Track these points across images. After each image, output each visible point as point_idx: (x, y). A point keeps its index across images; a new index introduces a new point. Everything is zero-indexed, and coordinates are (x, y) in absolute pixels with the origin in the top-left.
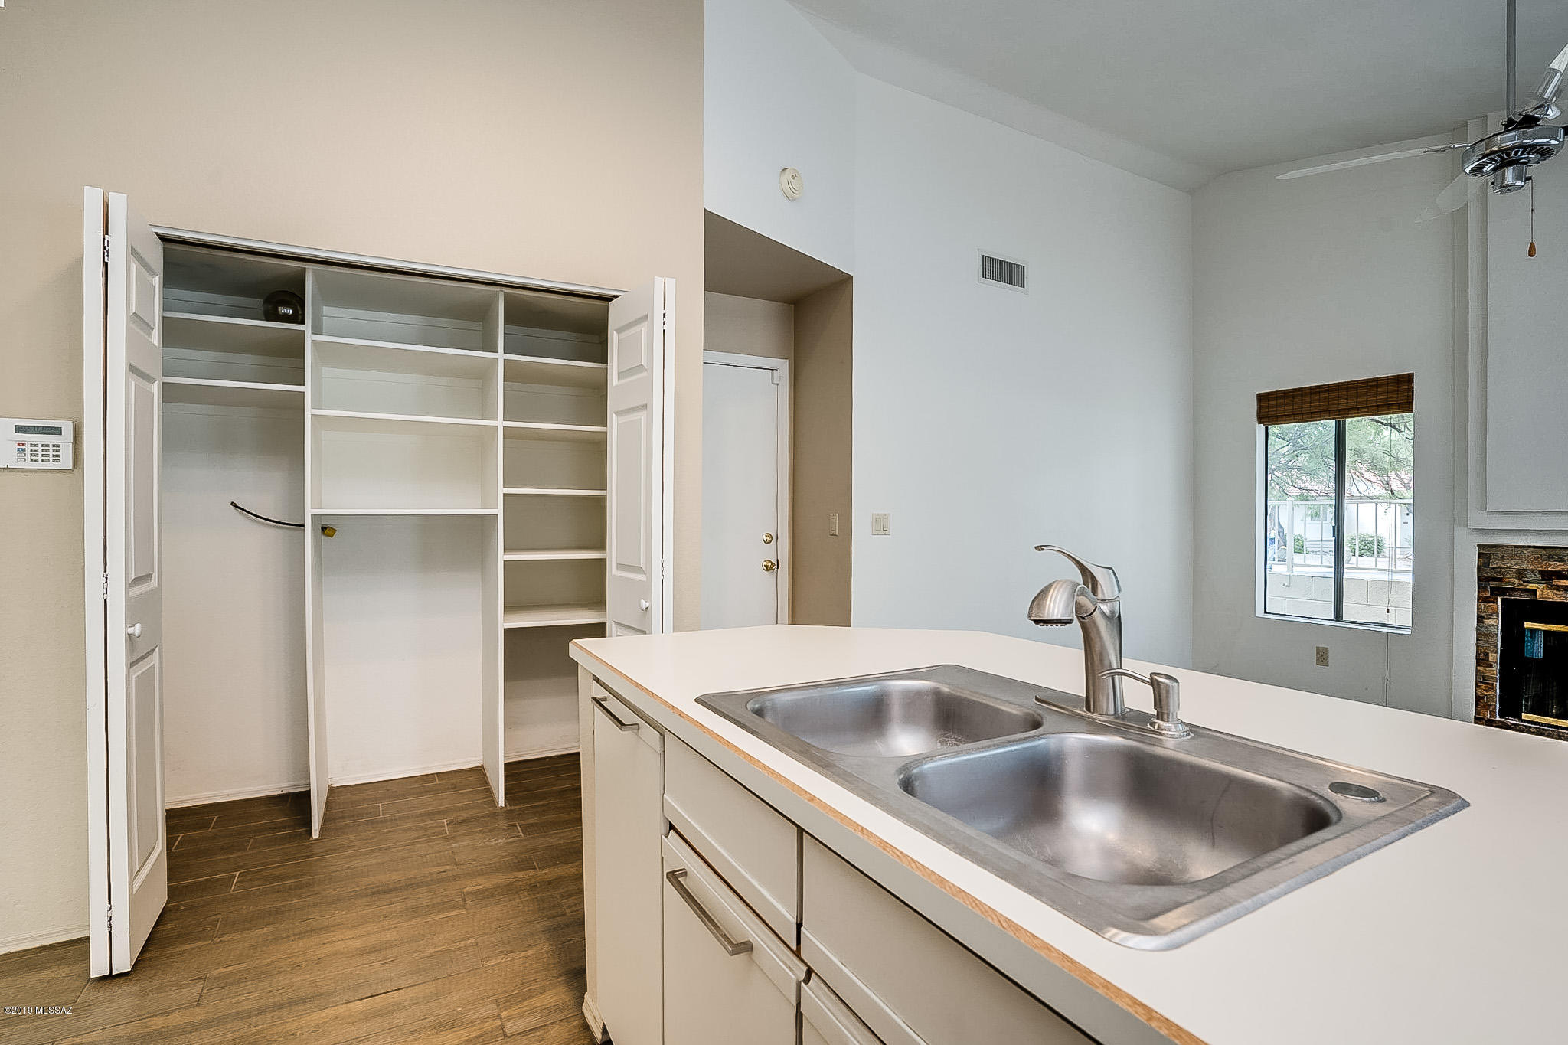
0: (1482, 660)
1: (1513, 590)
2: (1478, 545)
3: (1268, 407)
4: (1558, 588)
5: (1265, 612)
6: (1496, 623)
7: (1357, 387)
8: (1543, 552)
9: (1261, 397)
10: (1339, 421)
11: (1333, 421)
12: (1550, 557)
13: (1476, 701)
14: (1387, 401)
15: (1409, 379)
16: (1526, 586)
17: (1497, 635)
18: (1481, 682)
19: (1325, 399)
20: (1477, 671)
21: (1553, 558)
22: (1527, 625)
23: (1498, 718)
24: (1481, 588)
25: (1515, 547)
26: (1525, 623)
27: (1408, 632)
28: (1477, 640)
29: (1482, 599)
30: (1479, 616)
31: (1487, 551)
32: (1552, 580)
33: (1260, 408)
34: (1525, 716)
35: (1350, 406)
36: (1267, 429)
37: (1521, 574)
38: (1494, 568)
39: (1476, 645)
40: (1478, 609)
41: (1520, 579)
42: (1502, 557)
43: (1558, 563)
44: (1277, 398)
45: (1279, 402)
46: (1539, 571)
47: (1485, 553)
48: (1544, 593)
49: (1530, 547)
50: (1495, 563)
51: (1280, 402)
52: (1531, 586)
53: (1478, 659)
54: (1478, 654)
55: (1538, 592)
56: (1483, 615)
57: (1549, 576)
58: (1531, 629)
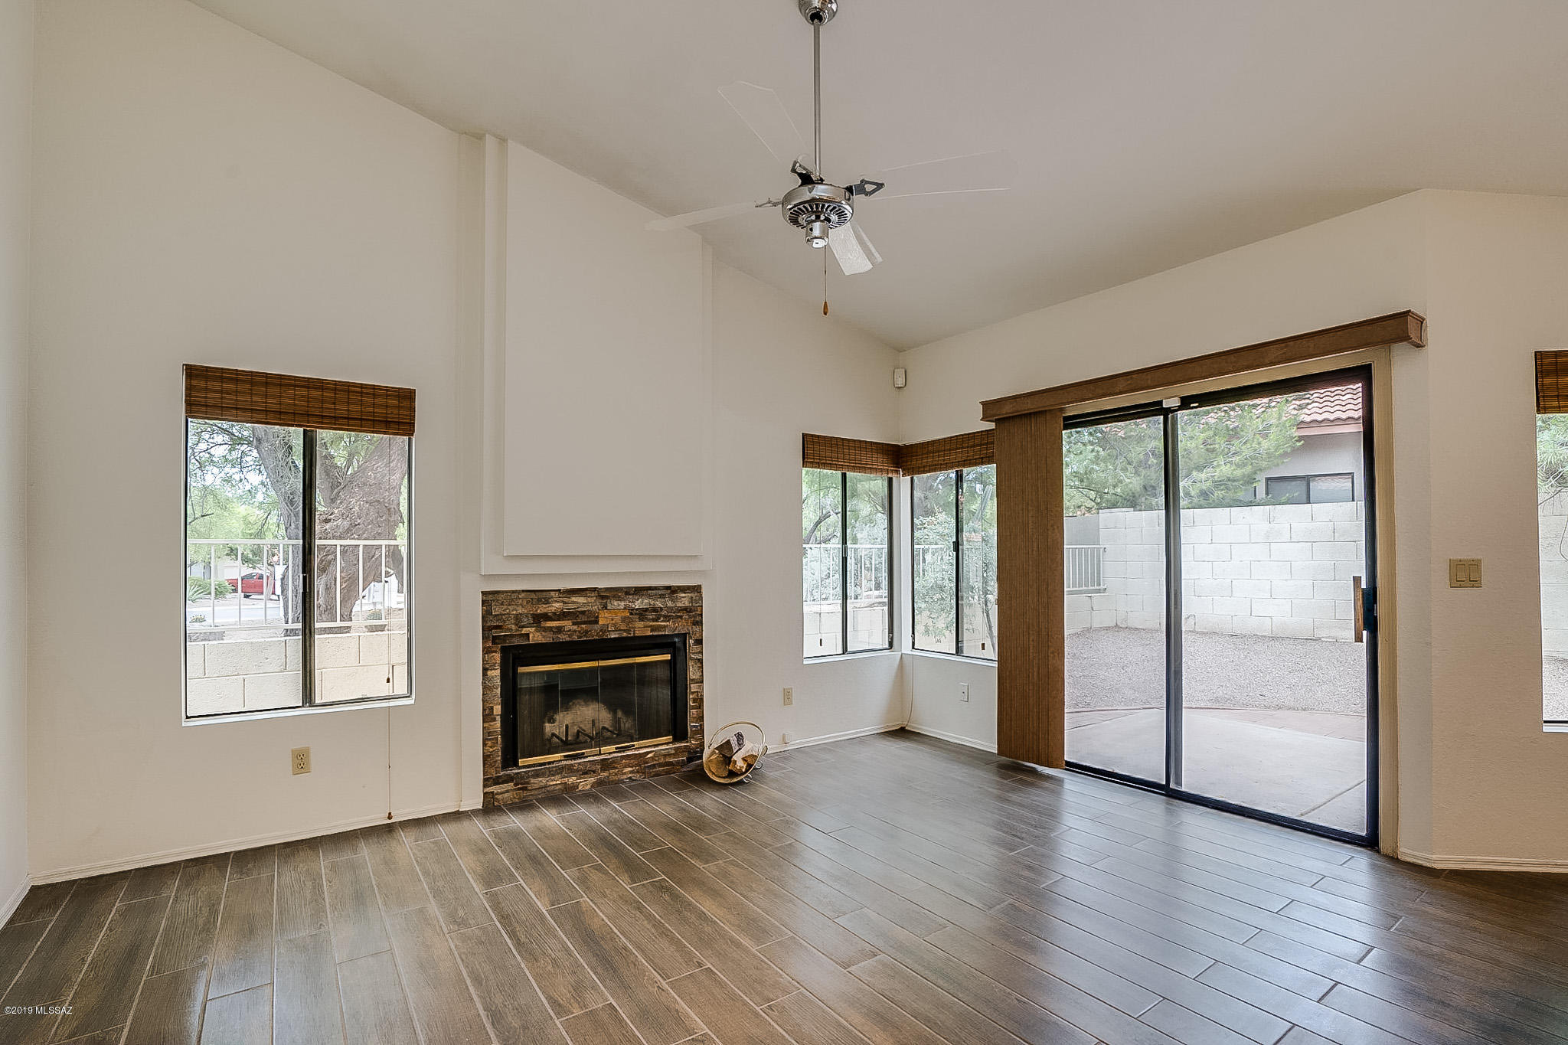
0: (487, 716)
1: (512, 636)
2: (482, 592)
3: (206, 390)
4: (546, 629)
6: (496, 674)
7: (348, 391)
8: (533, 596)
9: (195, 373)
12: (539, 600)
13: (484, 761)
14: (387, 417)
15: (407, 396)
16: (521, 631)
17: (498, 685)
18: (487, 739)
19: (302, 397)
20: (484, 728)
21: (541, 601)
22: (522, 670)
23: (502, 772)
24: (485, 638)
25: (513, 592)
27: (409, 702)
28: (483, 695)
29: (486, 651)
30: (484, 669)
31: (490, 597)
32: (540, 622)
33: (189, 388)
34: (523, 762)
35: (338, 414)
37: (517, 619)
38: (496, 615)
39: (483, 700)
40: (483, 661)
41: (517, 625)
42: (502, 604)
43: (545, 606)
44: (222, 379)
46: (531, 614)
47: (488, 600)
48: (536, 637)
49: (523, 591)
50: (497, 610)
51: (227, 386)
52: (525, 631)
53: (483, 716)
54: (484, 710)
55: (531, 636)
56: (487, 666)
57: (538, 619)
58: (524, 673)
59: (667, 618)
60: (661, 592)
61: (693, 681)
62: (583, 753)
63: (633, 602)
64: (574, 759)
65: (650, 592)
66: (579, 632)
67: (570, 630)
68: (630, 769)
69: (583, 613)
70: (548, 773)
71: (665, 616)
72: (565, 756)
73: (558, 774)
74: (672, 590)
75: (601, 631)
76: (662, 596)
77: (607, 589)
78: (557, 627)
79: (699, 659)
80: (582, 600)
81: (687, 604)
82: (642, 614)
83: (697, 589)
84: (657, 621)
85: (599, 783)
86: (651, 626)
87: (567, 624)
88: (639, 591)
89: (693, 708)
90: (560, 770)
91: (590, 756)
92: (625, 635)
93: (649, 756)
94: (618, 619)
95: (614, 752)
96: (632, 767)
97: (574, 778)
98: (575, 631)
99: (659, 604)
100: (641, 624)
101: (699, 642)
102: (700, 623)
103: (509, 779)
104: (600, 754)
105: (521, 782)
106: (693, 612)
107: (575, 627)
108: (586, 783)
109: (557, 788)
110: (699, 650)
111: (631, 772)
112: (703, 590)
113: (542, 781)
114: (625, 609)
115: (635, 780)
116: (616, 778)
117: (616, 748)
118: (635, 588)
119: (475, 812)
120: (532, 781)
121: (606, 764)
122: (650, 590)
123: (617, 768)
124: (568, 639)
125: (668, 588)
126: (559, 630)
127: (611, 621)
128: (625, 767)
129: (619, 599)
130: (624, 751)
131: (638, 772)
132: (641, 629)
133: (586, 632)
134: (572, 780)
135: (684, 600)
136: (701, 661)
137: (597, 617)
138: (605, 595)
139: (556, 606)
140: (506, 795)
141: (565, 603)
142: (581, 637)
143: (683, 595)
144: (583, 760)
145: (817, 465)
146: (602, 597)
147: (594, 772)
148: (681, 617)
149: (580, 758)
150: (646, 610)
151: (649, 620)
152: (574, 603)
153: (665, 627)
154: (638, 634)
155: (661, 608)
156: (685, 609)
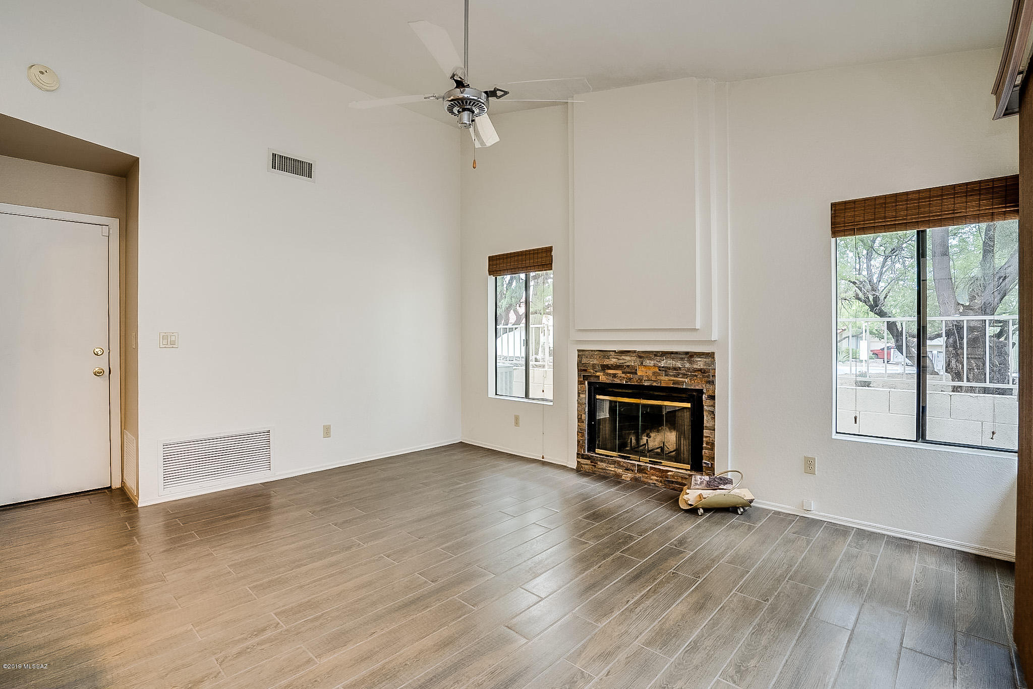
0: (580, 420)
1: (591, 376)
2: (578, 350)
3: (493, 265)
4: (608, 374)
5: (496, 394)
6: (585, 397)
7: (530, 254)
8: (602, 353)
9: (491, 259)
10: (527, 274)
11: (524, 274)
12: (604, 357)
13: (578, 444)
14: (542, 263)
15: (549, 250)
16: (596, 374)
17: (585, 403)
18: (580, 432)
20: (578, 425)
21: (606, 357)
22: (598, 397)
23: (586, 453)
24: (579, 376)
25: (592, 351)
26: (597, 396)
27: (551, 404)
28: (578, 407)
29: (580, 382)
30: (578, 393)
32: (605, 370)
33: (490, 265)
34: (598, 451)
35: (530, 265)
36: (496, 278)
37: (594, 366)
38: (583, 363)
39: (577, 410)
40: (578, 388)
41: (593, 370)
42: (587, 357)
43: (608, 360)
44: (496, 260)
45: (498, 262)
46: (600, 365)
47: (581, 353)
48: (603, 378)
49: (597, 351)
50: (584, 361)
52: (598, 374)
53: (578, 419)
54: (578, 415)
55: (600, 377)
56: (580, 391)
57: (605, 367)
58: (599, 399)
59: (685, 376)
60: (681, 356)
61: (708, 428)
62: (629, 457)
63: (659, 362)
64: (624, 459)
65: (673, 355)
66: (626, 378)
67: (620, 377)
68: (656, 478)
69: (628, 366)
70: (607, 462)
71: (684, 374)
72: (619, 455)
73: (613, 464)
74: (690, 356)
75: (639, 379)
76: (682, 359)
77: (643, 352)
78: (613, 374)
79: (712, 411)
80: (628, 358)
81: (702, 367)
82: (666, 370)
83: (711, 355)
84: (676, 377)
85: (636, 479)
86: (673, 380)
87: (619, 372)
88: (664, 354)
89: (706, 449)
90: (614, 462)
91: (633, 460)
92: (655, 384)
93: (669, 473)
94: (650, 373)
95: (648, 463)
96: (657, 477)
97: (622, 471)
98: (624, 378)
99: (679, 364)
100: (666, 378)
101: (712, 398)
102: (712, 383)
103: (588, 458)
104: (639, 461)
105: (593, 461)
106: (708, 375)
107: (623, 375)
108: (627, 476)
109: (612, 473)
110: (712, 403)
111: (657, 480)
112: (716, 356)
113: (603, 465)
114: (654, 366)
115: (658, 486)
116: (646, 480)
117: (650, 461)
118: (662, 352)
119: (572, 469)
120: (599, 463)
121: (641, 470)
122: (673, 354)
123: (647, 474)
124: (620, 382)
125: (687, 353)
126: (615, 376)
127: (645, 374)
128: (653, 475)
129: (651, 359)
130: (655, 465)
131: (661, 482)
132: (665, 381)
133: (630, 379)
134: (620, 471)
135: (700, 363)
136: (713, 413)
137: (636, 370)
138: (642, 356)
139: (613, 361)
140: (586, 466)
141: (618, 359)
142: (628, 382)
143: (699, 359)
144: (629, 461)
145: (852, 232)
146: (640, 357)
147: (632, 471)
148: (696, 376)
149: (628, 460)
150: (669, 368)
151: (671, 376)
152: (624, 359)
153: (683, 382)
154: (663, 385)
155: (680, 368)
156: (700, 370)
